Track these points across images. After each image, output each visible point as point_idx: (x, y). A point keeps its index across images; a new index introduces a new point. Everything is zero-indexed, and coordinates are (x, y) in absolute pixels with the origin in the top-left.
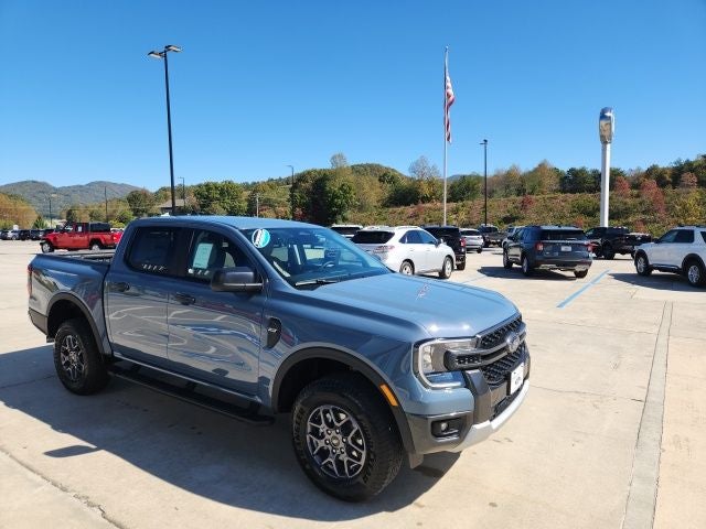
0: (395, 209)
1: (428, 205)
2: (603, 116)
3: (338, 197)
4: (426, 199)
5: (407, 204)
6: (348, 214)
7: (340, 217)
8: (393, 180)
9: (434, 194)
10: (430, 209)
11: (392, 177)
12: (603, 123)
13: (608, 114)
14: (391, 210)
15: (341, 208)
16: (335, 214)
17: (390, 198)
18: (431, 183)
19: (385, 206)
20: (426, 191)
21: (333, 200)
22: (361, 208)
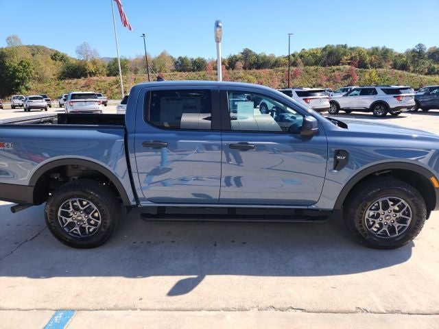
0: (70, 81)
1: (95, 78)
2: (217, 26)
3: (19, 72)
4: (92, 74)
5: (79, 77)
6: (30, 84)
7: (23, 87)
8: (63, 58)
9: (98, 70)
10: (97, 81)
11: (63, 57)
12: (218, 29)
13: (220, 24)
14: (67, 81)
15: (23, 80)
16: (18, 84)
17: (64, 72)
18: (94, 63)
19: (60, 78)
20: (91, 68)
21: (14, 73)
22: (40, 80)
